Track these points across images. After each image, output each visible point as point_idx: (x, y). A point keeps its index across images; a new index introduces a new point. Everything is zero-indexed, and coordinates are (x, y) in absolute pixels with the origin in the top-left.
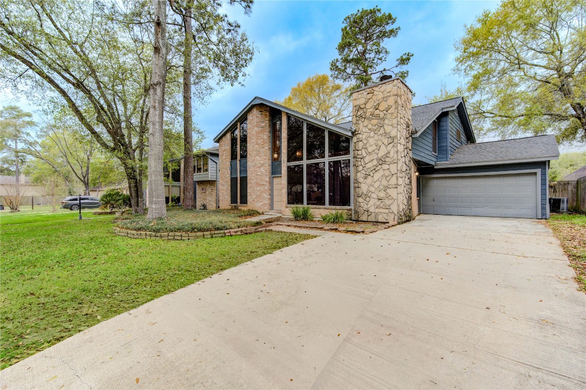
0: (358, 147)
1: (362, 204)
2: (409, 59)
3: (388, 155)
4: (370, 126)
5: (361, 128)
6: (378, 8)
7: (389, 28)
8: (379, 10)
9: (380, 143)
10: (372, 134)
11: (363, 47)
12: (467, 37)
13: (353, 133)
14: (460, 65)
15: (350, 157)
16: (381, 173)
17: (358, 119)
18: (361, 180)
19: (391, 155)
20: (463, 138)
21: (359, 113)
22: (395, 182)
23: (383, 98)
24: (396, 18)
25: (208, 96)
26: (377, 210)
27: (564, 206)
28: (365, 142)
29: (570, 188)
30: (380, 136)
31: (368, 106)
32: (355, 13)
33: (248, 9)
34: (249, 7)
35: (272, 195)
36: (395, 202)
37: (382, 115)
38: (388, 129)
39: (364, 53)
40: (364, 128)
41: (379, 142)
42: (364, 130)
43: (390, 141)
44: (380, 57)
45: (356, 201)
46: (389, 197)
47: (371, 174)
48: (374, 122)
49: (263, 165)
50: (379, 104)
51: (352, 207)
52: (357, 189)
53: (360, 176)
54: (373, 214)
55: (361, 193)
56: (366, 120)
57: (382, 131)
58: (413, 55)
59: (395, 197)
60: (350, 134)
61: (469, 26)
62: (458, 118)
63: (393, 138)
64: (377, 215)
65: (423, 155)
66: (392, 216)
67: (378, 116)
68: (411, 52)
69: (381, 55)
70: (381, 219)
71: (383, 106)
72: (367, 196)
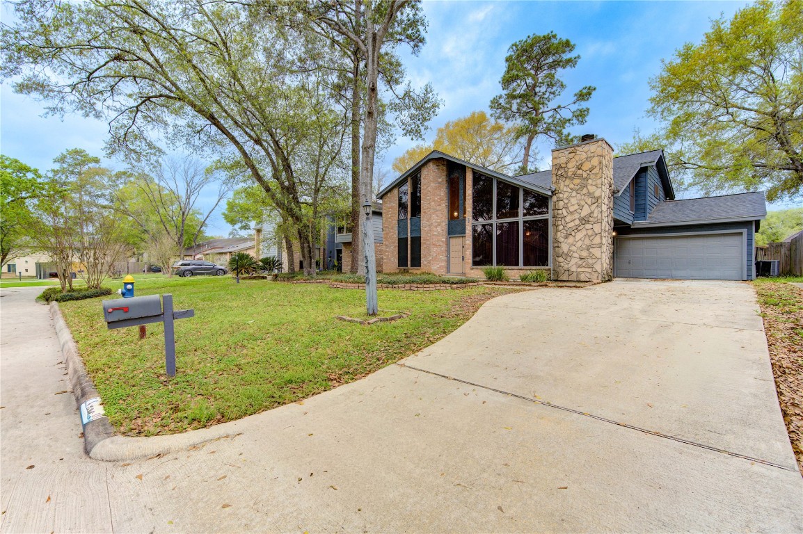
0: (558, 207)
1: (562, 264)
2: (590, 94)
3: (592, 215)
4: (572, 186)
5: (562, 187)
6: (553, 33)
7: (566, 56)
8: (554, 36)
9: (583, 203)
10: (574, 193)
11: (533, 79)
12: (665, 75)
13: (552, 192)
14: (656, 107)
15: (548, 216)
16: (584, 232)
17: (558, 178)
18: (561, 240)
19: (595, 215)
20: (661, 193)
21: (559, 172)
22: (599, 241)
23: (587, 158)
24: (574, 45)
25: (385, 150)
26: (579, 270)
27: (775, 269)
28: (566, 201)
29: (783, 250)
30: (583, 196)
31: (570, 165)
32: (525, 40)
33: (416, 48)
34: (417, 46)
35: (448, 257)
36: (599, 261)
37: (585, 175)
38: (592, 189)
39: (534, 86)
40: (565, 188)
41: (581, 202)
42: (565, 190)
43: (593, 201)
44: (552, 91)
45: (555, 260)
46: (592, 256)
47: (573, 234)
48: (577, 181)
49: (439, 224)
50: (582, 164)
51: (551, 266)
52: (557, 249)
53: (560, 236)
54: (575, 274)
55: (561, 251)
56: (567, 180)
57: (585, 191)
58: (595, 89)
59: (599, 256)
60: (550, 193)
61: (667, 62)
62: (656, 172)
63: (598, 199)
64: (578, 274)
65: (622, 214)
66: (596, 275)
67: (580, 176)
68: (593, 85)
69: (555, 88)
70: (583, 278)
71: (586, 166)
72: (567, 256)
